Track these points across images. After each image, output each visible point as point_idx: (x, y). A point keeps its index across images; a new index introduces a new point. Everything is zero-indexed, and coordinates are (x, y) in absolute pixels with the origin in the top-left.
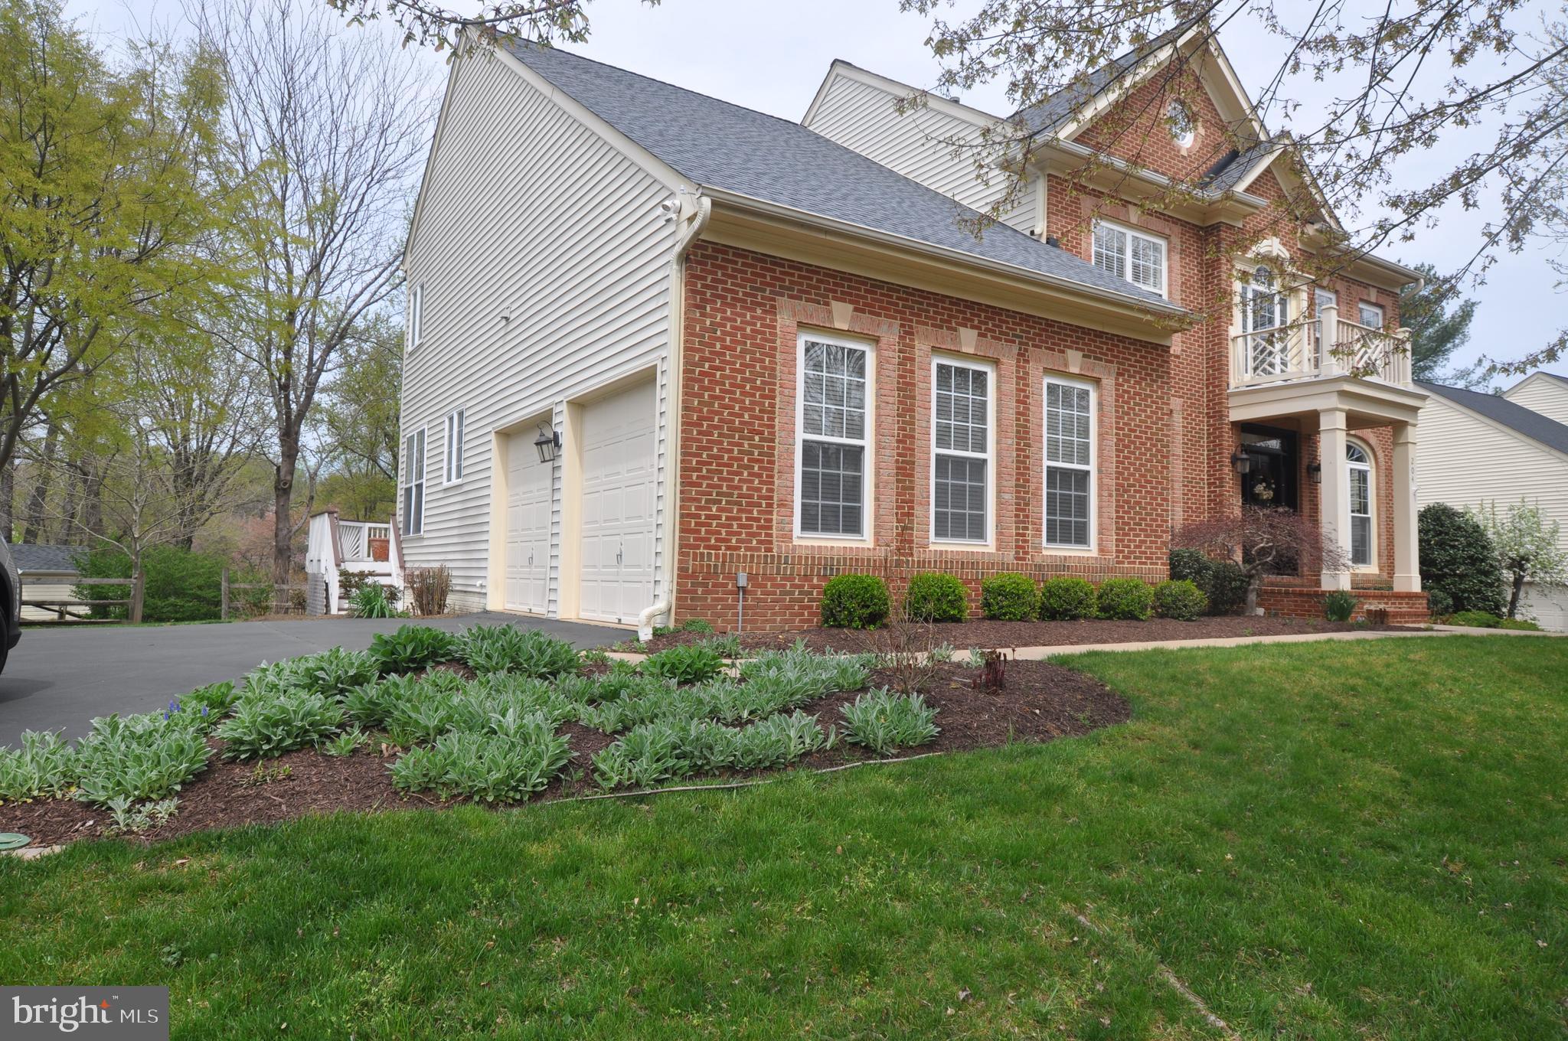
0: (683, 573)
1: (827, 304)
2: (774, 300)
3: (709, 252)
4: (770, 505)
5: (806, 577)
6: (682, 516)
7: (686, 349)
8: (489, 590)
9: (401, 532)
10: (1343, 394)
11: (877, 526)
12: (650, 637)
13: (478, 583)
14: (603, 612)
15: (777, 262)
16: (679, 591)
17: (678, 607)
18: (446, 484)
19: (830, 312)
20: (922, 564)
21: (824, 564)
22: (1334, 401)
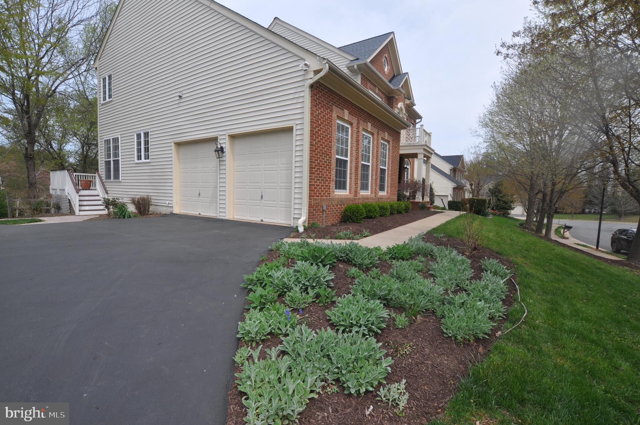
0: (310, 206)
1: (343, 110)
2: (332, 106)
3: (318, 85)
4: (330, 181)
5: (337, 205)
6: (310, 185)
7: (311, 122)
8: (174, 205)
9: (104, 178)
10: (425, 149)
11: (350, 187)
12: (303, 230)
13: (167, 202)
14: (250, 217)
15: (333, 92)
16: (309, 213)
17: (309, 218)
18: (136, 161)
19: (344, 113)
20: (359, 199)
21: (341, 201)
22: (422, 151)
